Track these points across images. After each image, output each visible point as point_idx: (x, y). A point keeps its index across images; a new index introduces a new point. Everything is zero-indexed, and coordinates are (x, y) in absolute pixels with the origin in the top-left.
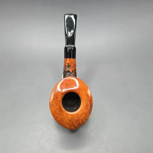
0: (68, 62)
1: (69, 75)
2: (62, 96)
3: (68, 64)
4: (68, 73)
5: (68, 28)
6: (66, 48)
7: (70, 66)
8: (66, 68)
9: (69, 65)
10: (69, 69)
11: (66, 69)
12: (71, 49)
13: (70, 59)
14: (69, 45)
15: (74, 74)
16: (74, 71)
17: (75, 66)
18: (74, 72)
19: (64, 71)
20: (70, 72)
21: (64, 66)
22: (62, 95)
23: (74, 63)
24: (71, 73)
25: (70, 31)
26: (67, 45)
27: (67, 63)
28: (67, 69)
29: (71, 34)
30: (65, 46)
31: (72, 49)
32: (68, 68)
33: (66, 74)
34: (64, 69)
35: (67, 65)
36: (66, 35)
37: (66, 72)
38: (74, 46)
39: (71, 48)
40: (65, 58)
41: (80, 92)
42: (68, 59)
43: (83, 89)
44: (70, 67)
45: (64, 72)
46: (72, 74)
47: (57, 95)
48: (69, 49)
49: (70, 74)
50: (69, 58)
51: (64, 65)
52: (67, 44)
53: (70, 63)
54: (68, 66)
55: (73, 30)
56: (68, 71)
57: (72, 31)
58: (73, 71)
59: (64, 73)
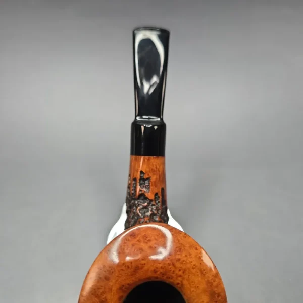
0: (140, 169)
1: (145, 207)
2: (122, 297)
3: (142, 172)
4: (140, 201)
5: (143, 70)
6: (136, 126)
7: (148, 179)
8: (136, 184)
9: (146, 176)
10: (144, 189)
11: (135, 188)
12: (153, 127)
13: (149, 160)
14: (144, 117)
15: (159, 204)
16: (160, 195)
17: (162, 178)
18: (160, 200)
19: (129, 194)
20: (146, 199)
21: (129, 180)
22: (121, 294)
23: (161, 170)
24: (151, 201)
25: (149, 79)
26: (138, 115)
27: (137, 171)
28: (139, 188)
29: (151, 87)
30: (133, 120)
31: (156, 127)
32: (140, 185)
33: (134, 204)
34: (129, 188)
35: (138, 176)
36: (138, 89)
37: (135, 199)
38: (159, 119)
39: (150, 126)
40: (132, 153)
41: (185, 282)
42: (142, 157)
43: (194, 271)
44: (147, 183)
45: (127, 198)
46: (153, 205)
47: (104, 293)
48: (145, 127)
49: (146, 204)
50: (145, 154)
51: (130, 175)
52: (140, 113)
53: (148, 170)
54: (142, 179)
55: (158, 74)
56: (142, 196)
57: (155, 79)
58: (156, 194)
59: (128, 201)
